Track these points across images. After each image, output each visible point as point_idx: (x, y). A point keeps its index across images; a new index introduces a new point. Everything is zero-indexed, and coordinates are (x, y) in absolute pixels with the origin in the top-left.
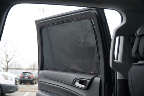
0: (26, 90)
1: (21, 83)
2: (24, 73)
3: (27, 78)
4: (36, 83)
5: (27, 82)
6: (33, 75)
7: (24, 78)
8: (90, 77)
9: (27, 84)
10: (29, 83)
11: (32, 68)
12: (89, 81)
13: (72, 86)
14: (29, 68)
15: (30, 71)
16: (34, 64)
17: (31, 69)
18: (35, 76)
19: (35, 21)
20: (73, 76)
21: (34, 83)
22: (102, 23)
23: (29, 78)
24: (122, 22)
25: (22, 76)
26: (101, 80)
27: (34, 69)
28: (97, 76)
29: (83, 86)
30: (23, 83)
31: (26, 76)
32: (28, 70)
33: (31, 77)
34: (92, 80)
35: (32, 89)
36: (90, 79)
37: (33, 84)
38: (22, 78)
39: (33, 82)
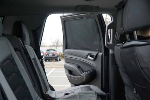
0: (52, 66)
1: (46, 61)
2: (47, 50)
3: (51, 55)
4: (60, 60)
5: (52, 59)
6: (57, 52)
7: (48, 56)
8: (96, 53)
9: (52, 61)
10: (54, 60)
11: (56, 45)
12: (95, 55)
13: (86, 58)
14: (52, 45)
15: (53, 48)
16: (57, 41)
17: (54, 46)
18: (59, 53)
19: (60, 16)
20: (86, 52)
21: (59, 60)
22: (101, 20)
23: (53, 55)
24: (111, 20)
25: (46, 54)
26: (102, 54)
27: (57, 46)
28: (100, 52)
29: (92, 58)
30: (47, 61)
31: (51, 53)
32: (51, 47)
33: (55, 54)
34: (97, 54)
35: (57, 65)
36: (96, 54)
37: (57, 61)
38: (46, 55)
39: (57, 59)
